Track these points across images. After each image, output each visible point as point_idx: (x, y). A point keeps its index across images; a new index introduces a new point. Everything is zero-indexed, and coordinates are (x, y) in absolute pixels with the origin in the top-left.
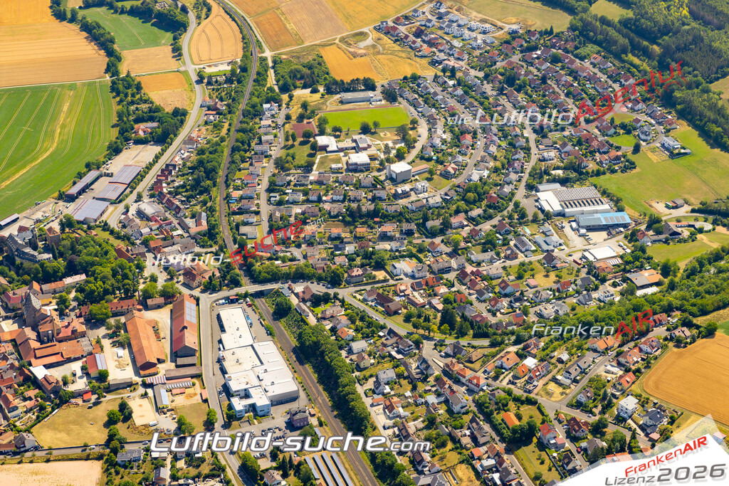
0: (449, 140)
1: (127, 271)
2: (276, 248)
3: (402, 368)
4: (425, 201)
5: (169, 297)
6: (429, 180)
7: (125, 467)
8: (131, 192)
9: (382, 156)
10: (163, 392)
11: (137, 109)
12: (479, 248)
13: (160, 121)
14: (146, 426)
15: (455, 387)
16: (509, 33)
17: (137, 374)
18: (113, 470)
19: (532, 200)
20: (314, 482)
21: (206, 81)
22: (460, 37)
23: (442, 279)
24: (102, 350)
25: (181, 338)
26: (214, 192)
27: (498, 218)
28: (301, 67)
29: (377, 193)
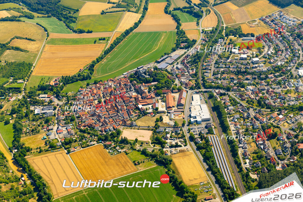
0: (274, 52)
1: (169, 82)
2: (214, 80)
3: (242, 115)
4: (261, 70)
5: (180, 90)
6: (264, 64)
7: (158, 133)
8: (176, 62)
9: (251, 56)
10: (172, 115)
11: (182, 39)
12: (276, 84)
13: (188, 43)
14: (166, 123)
15: (256, 121)
16: (302, 22)
17: (166, 109)
18: (155, 134)
19: (296, 72)
20: (209, 142)
21: (204, 32)
22: (285, 22)
23: (261, 92)
24: (158, 102)
25: (180, 101)
26: (199, 63)
27: (284, 76)
28: (233, 29)
29: (247, 66)
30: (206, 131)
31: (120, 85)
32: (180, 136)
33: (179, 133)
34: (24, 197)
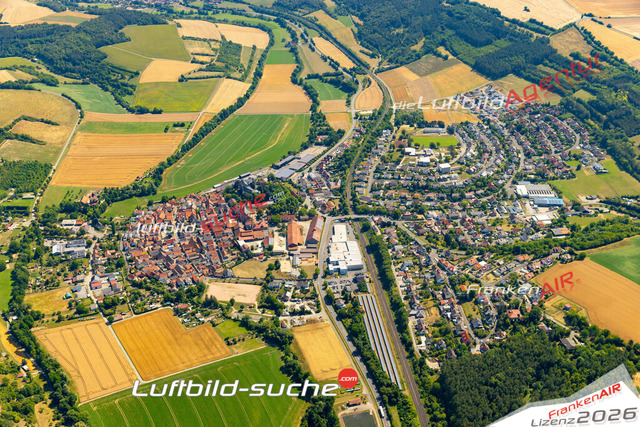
0: (476, 155)
1: (294, 202)
2: (372, 199)
3: (417, 260)
4: (454, 184)
5: (312, 216)
6: (459, 173)
7: (271, 290)
8: (307, 167)
9: (438, 160)
10: (297, 258)
11: (321, 128)
12: (478, 209)
13: (330, 135)
14: (285, 272)
15: (441, 272)
16: (525, 104)
17: (287, 249)
18: (265, 290)
19: (513, 188)
20: (359, 307)
21: (359, 118)
23: (452, 222)
24: (273, 236)
25: (312, 234)
26: (348, 171)
27: (492, 196)
28: (409, 114)
29: (430, 178)
30: (355, 286)
31: (207, 205)
32: (308, 295)
33: (308, 291)
34: (25, 400)
